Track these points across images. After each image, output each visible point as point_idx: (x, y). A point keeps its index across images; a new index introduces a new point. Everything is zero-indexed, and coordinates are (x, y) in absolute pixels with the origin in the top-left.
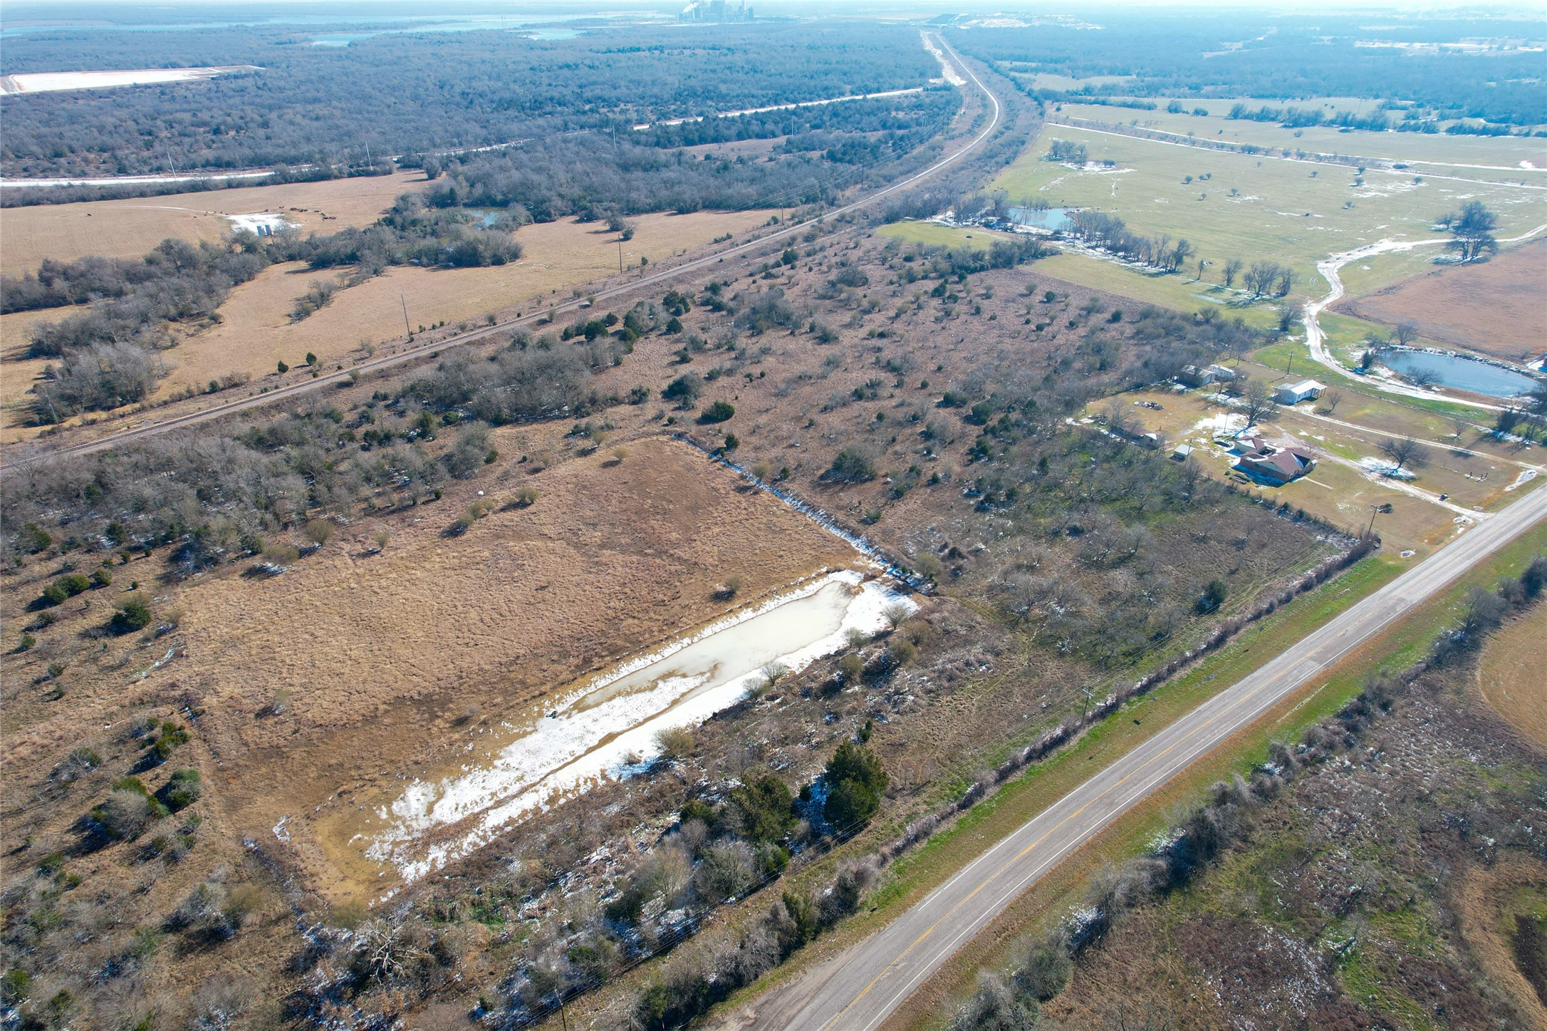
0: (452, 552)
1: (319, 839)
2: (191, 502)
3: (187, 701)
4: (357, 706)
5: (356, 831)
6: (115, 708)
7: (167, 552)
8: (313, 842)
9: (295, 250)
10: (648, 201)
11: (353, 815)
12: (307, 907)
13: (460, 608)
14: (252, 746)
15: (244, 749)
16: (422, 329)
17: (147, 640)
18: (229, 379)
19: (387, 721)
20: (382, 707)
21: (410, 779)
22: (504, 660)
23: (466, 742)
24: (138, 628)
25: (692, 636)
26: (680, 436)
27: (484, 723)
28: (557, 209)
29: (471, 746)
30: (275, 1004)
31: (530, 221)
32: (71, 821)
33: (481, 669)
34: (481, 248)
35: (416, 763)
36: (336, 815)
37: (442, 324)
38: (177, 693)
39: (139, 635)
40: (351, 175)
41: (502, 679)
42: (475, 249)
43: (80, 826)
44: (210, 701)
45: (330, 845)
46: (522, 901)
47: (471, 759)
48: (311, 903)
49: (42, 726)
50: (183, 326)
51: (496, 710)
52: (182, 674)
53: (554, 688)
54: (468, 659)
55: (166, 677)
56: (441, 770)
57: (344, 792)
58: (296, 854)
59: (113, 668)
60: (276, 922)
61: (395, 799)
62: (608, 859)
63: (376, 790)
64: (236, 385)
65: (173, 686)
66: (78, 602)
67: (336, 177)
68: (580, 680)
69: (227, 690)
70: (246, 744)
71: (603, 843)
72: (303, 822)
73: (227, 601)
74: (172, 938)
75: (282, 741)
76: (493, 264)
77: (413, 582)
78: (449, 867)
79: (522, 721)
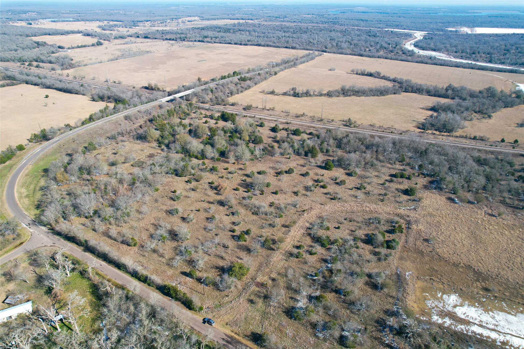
1: (416, 286)
2: (446, 169)
3: (409, 223)
4: (454, 258)
5: (428, 293)
6: (392, 212)
7: (430, 179)
8: (414, 285)
11: (430, 288)
12: (400, 300)
13: (515, 254)
14: (417, 247)
15: (414, 246)
17: (410, 200)
18: (482, 137)
19: (460, 269)
20: (462, 264)
21: (455, 292)
22: (520, 283)
23: (483, 297)
24: (410, 195)
27: (496, 297)
29: (484, 300)
30: (376, 315)
32: (366, 233)
33: (508, 279)
35: (461, 289)
36: (425, 283)
38: (408, 219)
39: (409, 197)
41: (514, 289)
43: (367, 235)
44: (414, 227)
45: (418, 290)
47: (482, 304)
48: (402, 300)
49: (374, 206)
50: (477, 115)
51: (503, 296)
52: (412, 214)
54: (505, 272)
55: (408, 213)
56: (468, 298)
57: (432, 279)
58: (408, 284)
59: (398, 202)
60: (391, 297)
61: (446, 294)
63: (442, 286)
64: (482, 140)
65: (408, 216)
66: (401, 180)
69: (421, 227)
70: (415, 245)
72: (415, 278)
73: (437, 202)
74: (367, 278)
75: (425, 252)
77: (502, 234)
78: (448, 328)
79: (512, 308)
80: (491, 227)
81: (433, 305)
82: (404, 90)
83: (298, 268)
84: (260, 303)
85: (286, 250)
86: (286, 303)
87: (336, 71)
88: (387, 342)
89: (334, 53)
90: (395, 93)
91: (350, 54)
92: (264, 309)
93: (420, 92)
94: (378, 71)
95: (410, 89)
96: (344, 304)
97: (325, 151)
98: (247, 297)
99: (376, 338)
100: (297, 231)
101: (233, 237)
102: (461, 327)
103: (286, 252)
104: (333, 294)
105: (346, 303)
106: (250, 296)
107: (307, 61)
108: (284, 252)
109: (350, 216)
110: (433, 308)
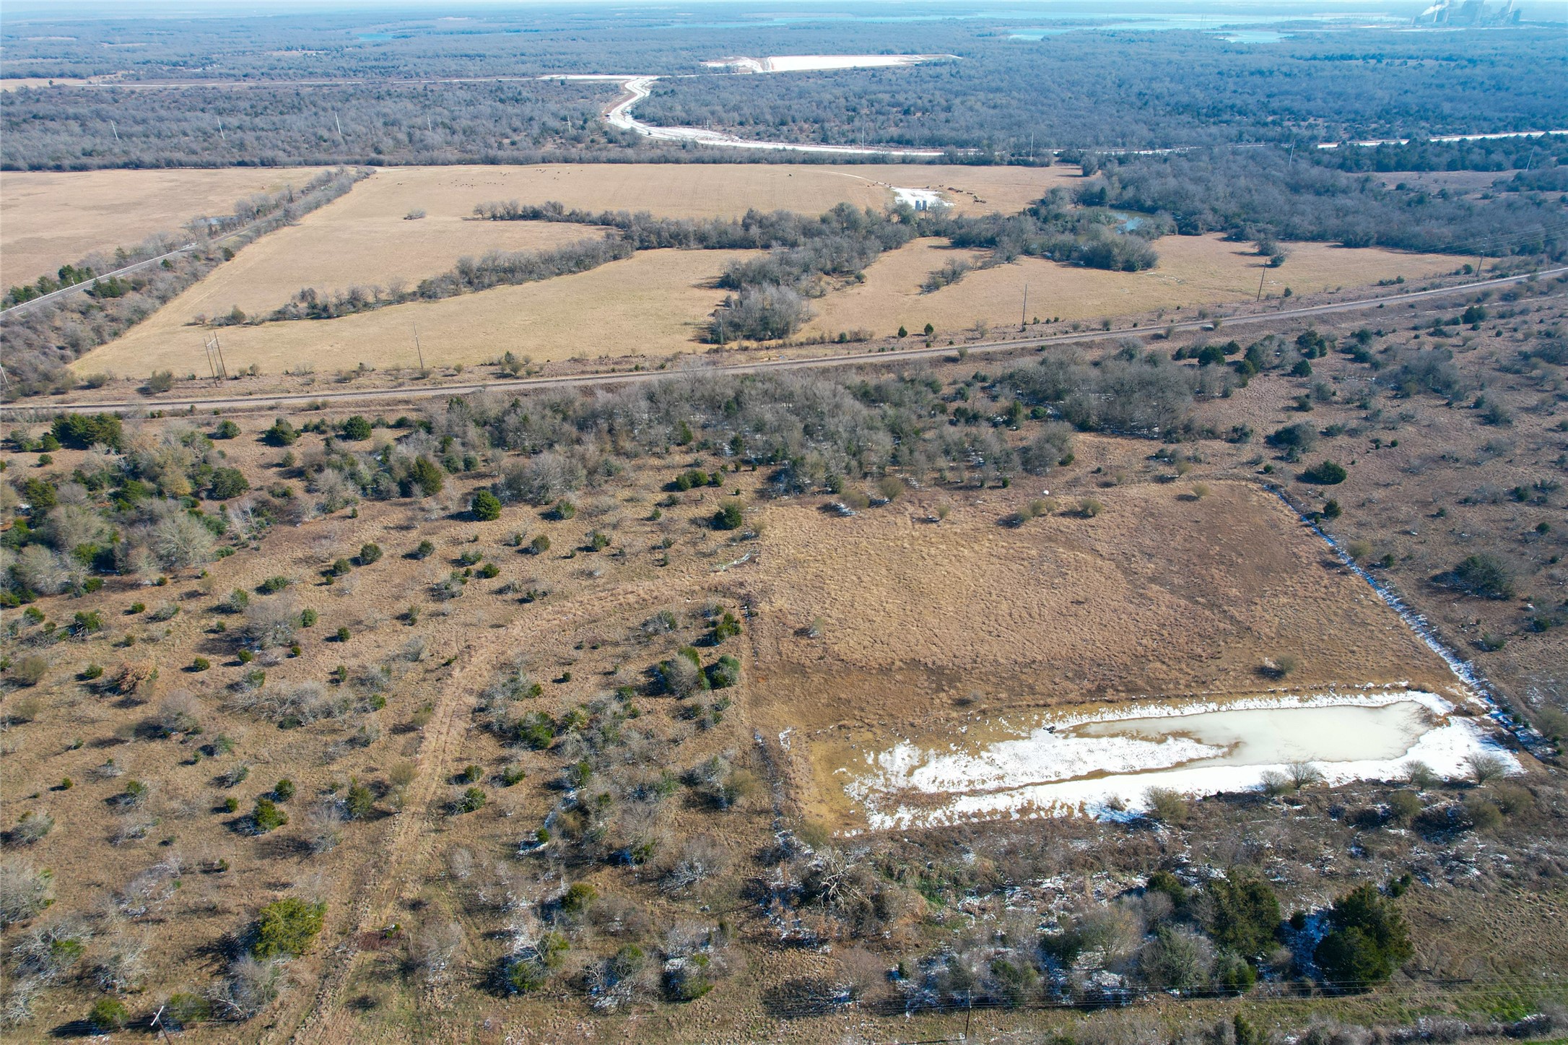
0: (1002, 541)
1: (812, 758)
2: (797, 434)
3: (747, 601)
4: (877, 654)
5: (843, 764)
6: (697, 588)
7: (767, 471)
8: (806, 759)
9: (942, 227)
10: (1311, 228)
11: (845, 749)
12: (785, 813)
13: (994, 597)
14: (784, 657)
15: (777, 657)
16: (1036, 321)
17: (733, 540)
18: (856, 334)
19: (898, 677)
21: (902, 737)
22: (1020, 659)
23: (961, 724)
24: (731, 528)
25: (1221, 704)
26: (1273, 488)
27: (983, 712)
28: (1205, 222)
29: (964, 729)
30: (739, 880)
31: (1173, 232)
32: (645, 665)
33: (995, 661)
34: (1116, 251)
35: (912, 725)
36: (831, 744)
37: (1056, 320)
38: (743, 592)
39: (729, 534)
40: (1010, 163)
41: (1013, 677)
42: (1109, 252)
43: (650, 672)
44: (764, 607)
45: (818, 768)
46: (965, 893)
47: (962, 741)
48: (789, 809)
49: (647, 584)
50: (833, 281)
51: (998, 704)
52: (751, 577)
53: (1059, 704)
54: (986, 647)
55: (737, 576)
56: (931, 741)
57: (844, 726)
58: (790, 763)
59: (705, 555)
60: (760, 813)
61: (884, 750)
62: (1060, 891)
63: (870, 735)
64: (860, 340)
65: (741, 584)
66: (695, 493)
67: (997, 164)
68: (1088, 705)
69: (780, 603)
70: (780, 654)
71: (1060, 873)
72: (804, 738)
73: (800, 526)
74: (684, 789)
75: (808, 663)
76: (1124, 269)
77: (959, 558)
78: (911, 831)
79: (1019, 724)
80: (933, 551)
81: (864, 790)
82: (637, 244)
83: (483, 837)
84: (395, 997)
85: (428, 799)
86: (477, 958)
87: (428, 218)
88: (784, 935)
89: (408, 164)
90: (615, 258)
91: (459, 162)
92: (414, 1008)
93: (680, 243)
94: (552, 201)
95: (653, 238)
96: (645, 887)
97: (461, 465)
98: (343, 999)
99: (754, 940)
100: (444, 730)
101: (233, 826)
102: (936, 816)
103: (429, 805)
104: (608, 870)
105: (650, 881)
106: (353, 989)
107: (329, 201)
108: (423, 809)
109: (590, 634)
110: (866, 797)
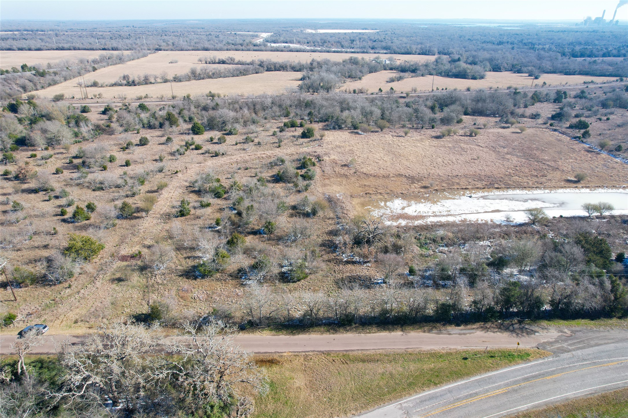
1: (354, 203)
3: (318, 157)
4: (381, 172)
5: (369, 206)
6: (294, 153)
8: (351, 203)
9: (393, 66)
10: (550, 68)
11: (369, 201)
12: (342, 218)
13: (434, 157)
14: (337, 172)
15: (334, 173)
16: (437, 89)
17: (311, 141)
18: (360, 90)
19: (392, 179)
20: (391, 175)
21: (397, 197)
22: (450, 175)
23: (426, 193)
24: (309, 138)
25: (551, 190)
26: (555, 130)
27: (436, 190)
28: (504, 67)
29: (428, 195)
31: (490, 71)
32: (270, 175)
33: (439, 175)
35: (402, 193)
36: (362, 199)
37: (446, 89)
38: (316, 154)
40: (419, 54)
41: (448, 180)
42: (466, 72)
43: (273, 176)
44: (326, 158)
45: (357, 206)
46: (439, 246)
47: (427, 199)
48: (344, 217)
49: (271, 152)
50: (349, 80)
51: (443, 188)
52: (320, 151)
53: (472, 189)
55: (314, 150)
56: (412, 199)
57: (369, 193)
58: (343, 203)
59: (297, 145)
60: (329, 219)
61: (389, 201)
63: (381, 197)
64: (362, 93)
65: (315, 152)
66: (293, 129)
67: (413, 54)
68: (486, 189)
69: (332, 157)
71: (488, 240)
72: (349, 197)
73: (341, 137)
74: (291, 211)
75: (348, 174)
76: (472, 79)
77: (415, 146)
78: (406, 226)
79: (455, 195)
80: (403, 144)
82: (266, 68)
83: (188, 225)
84: (136, 278)
86: (181, 265)
87: (179, 63)
88: (345, 259)
89: (172, 50)
90: (257, 73)
91: (192, 50)
92: (145, 283)
93: (284, 70)
94: (231, 57)
95: (272, 67)
96: (270, 242)
101: (64, 221)
105: (274, 240)
106: (114, 274)
107: (138, 58)
109: (244, 165)
